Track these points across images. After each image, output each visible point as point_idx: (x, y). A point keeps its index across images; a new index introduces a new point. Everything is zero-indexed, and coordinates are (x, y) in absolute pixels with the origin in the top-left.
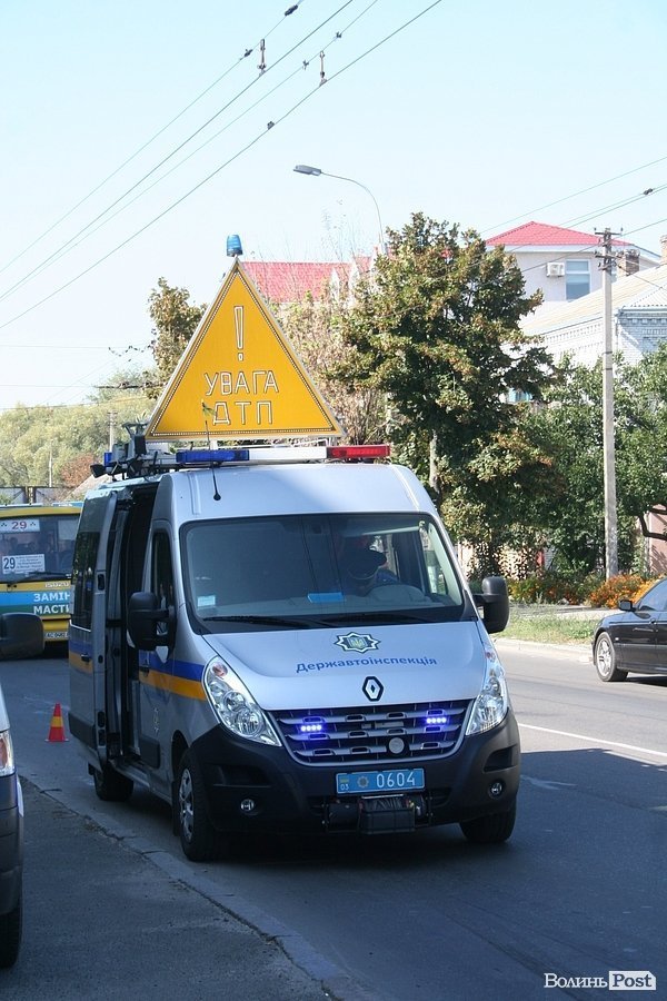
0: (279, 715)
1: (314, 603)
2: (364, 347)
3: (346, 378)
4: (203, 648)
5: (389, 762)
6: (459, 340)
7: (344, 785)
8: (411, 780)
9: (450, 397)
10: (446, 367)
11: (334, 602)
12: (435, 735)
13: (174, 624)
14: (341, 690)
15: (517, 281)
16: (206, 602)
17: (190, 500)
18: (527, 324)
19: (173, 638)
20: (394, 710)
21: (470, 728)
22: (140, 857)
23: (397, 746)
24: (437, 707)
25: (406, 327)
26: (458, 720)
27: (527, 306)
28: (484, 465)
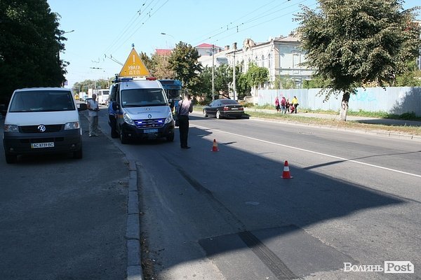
0: (134, 120)
1: (143, 103)
2: (172, 63)
3: (169, 68)
4: (123, 110)
5: (152, 128)
6: (187, 62)
7: (145, 131)
8: (156, 131)
9: (185, 72)
10: (185, 67)
11: (146, 103)
12: (160, 124)
13: (119, 106)
14: (145, 117)
15: (197, 53)
16: (124, 103)
17: (123, 87)
18: (199, 60)
19: (119, 109)
20: (153, 120)
21: (166, 122)
22: (112, 143)
23: (154, 125)
24: (160, 119)
25: (178, 60)
26: (164, 121)
27: (199, 57)
28: (191, 83)
